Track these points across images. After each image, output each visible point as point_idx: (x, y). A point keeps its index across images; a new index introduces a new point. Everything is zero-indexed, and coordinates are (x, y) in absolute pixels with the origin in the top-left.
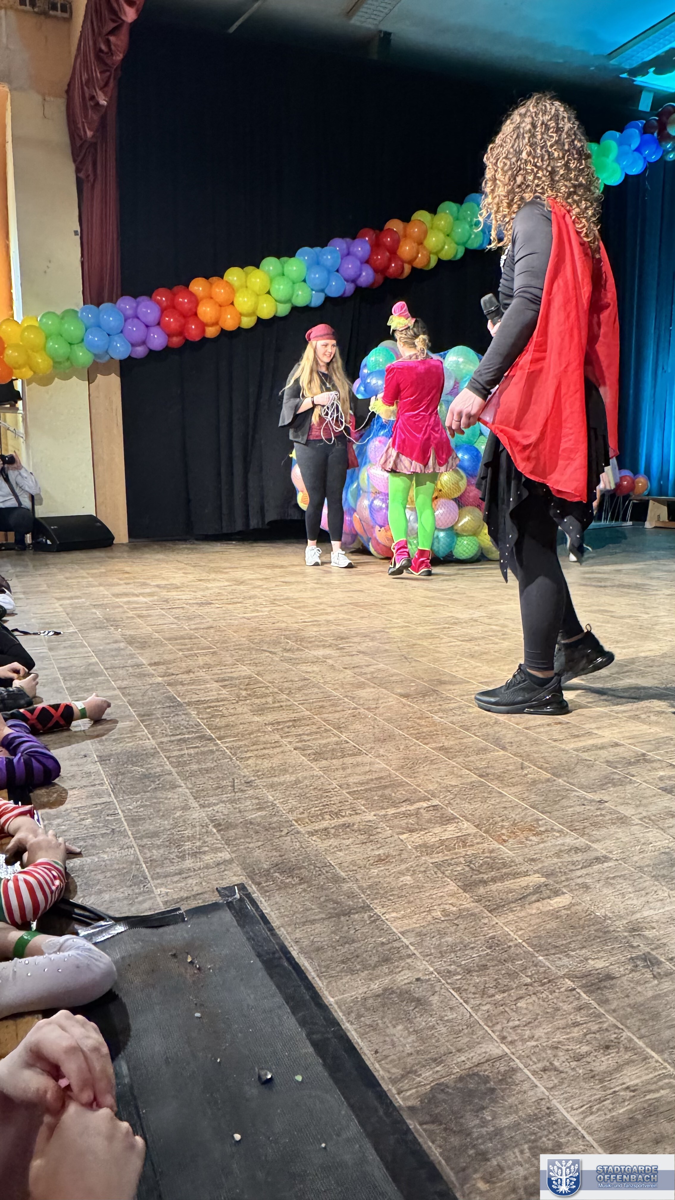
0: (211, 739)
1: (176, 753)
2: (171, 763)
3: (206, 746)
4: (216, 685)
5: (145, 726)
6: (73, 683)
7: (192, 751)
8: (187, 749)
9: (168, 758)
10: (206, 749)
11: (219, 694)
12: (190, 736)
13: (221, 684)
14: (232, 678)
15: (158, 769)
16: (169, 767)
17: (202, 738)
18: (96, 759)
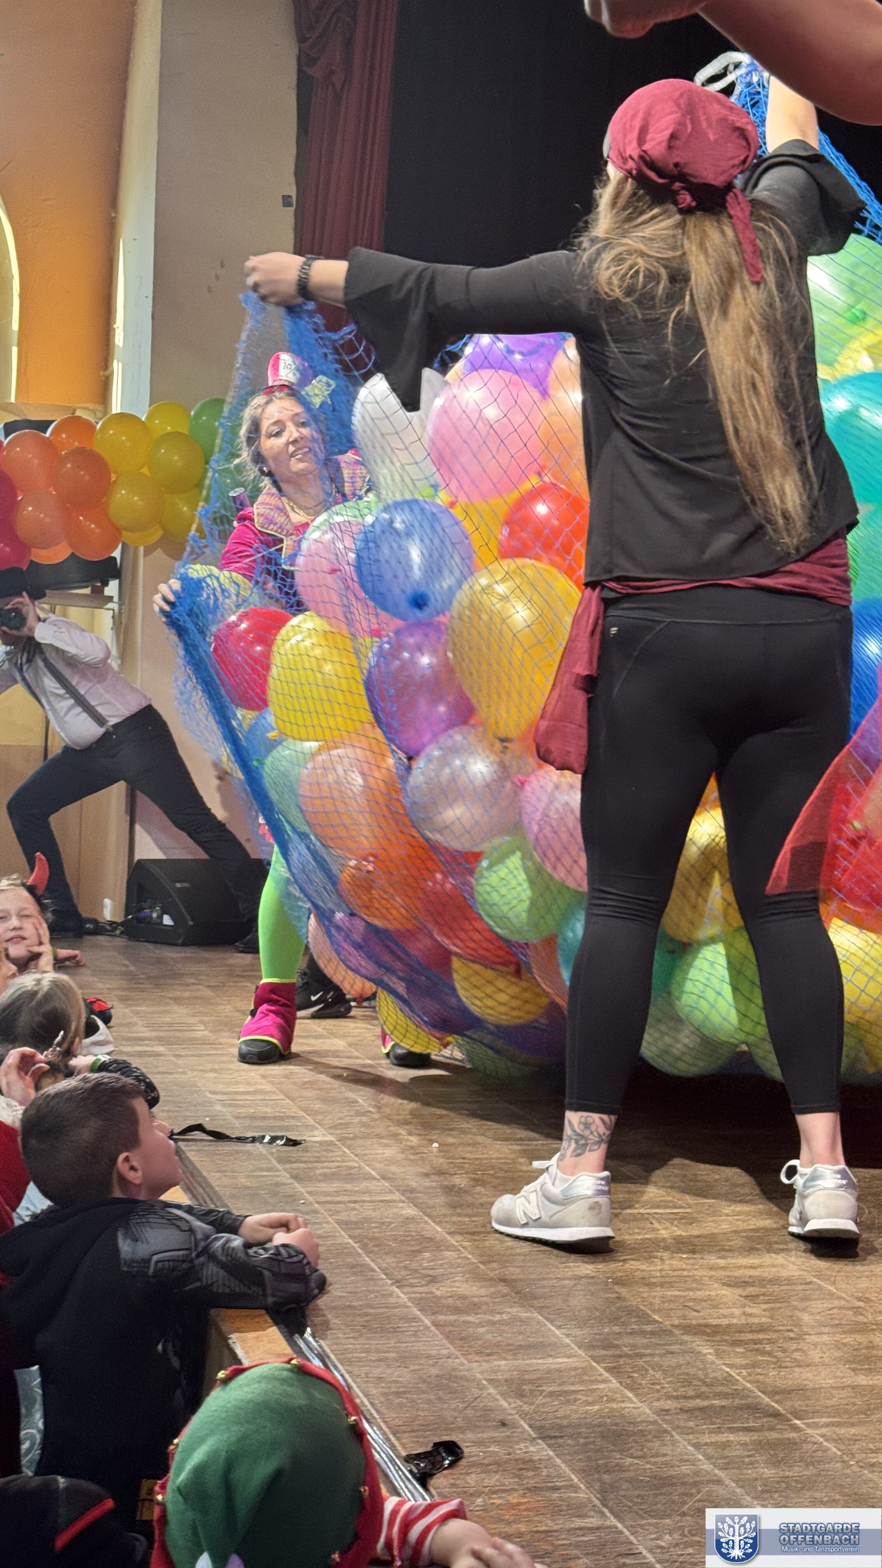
0: (776, 1415)
1: (706, 1439)
2: (708, 1458)
3: (772, 1429)
4: (726, 1292)
5: (608, 1369)
6: (390, 1260)
7: (744, 1437)
8: (732, 1430)
9: (697, 1446)
10: (774, 1435)
11: (745, 1314)
12: (724, 1403)
13: (739, 1291)
14: (762, 1282)
15: (685, 1469)
16: (706, 1466)
17: (755, 1409)
18: (532, 1433)
